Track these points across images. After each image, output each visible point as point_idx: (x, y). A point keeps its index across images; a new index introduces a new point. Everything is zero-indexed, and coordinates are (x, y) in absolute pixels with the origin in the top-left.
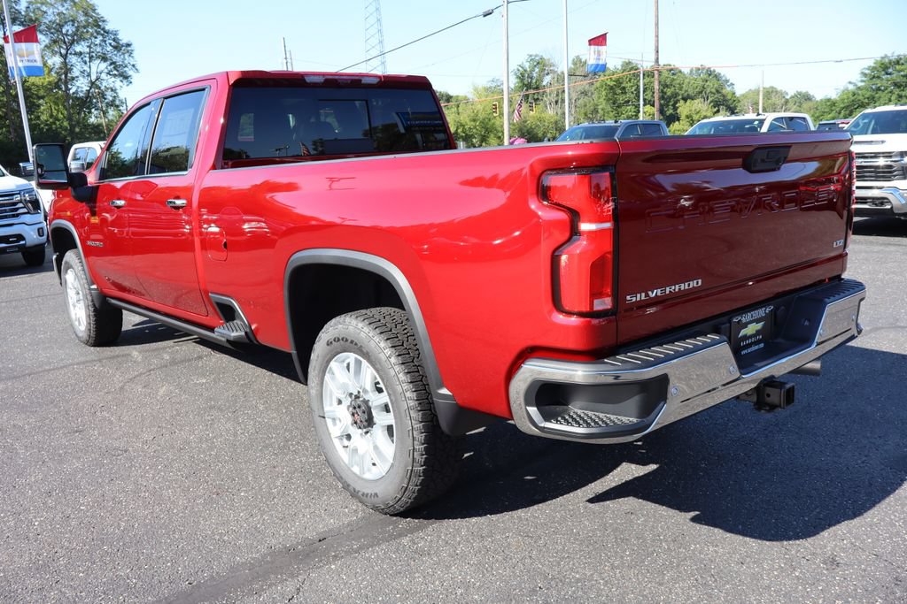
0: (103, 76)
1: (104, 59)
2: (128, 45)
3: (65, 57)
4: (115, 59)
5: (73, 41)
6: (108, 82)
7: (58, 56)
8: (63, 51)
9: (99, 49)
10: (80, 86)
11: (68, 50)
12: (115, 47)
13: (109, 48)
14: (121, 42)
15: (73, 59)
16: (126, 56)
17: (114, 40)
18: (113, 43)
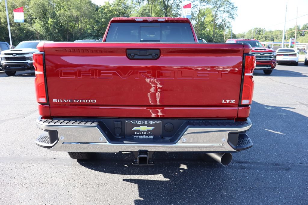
0: (227, 18)
1: (228, 12)
2: (236, 7)
3: (216, 12)
4: (231, 12)
5: (220, 7)
6: (228, 20)
7: (214, 11)
8: (216, 10)
9: (227, 9)
10: (219, 22)
11: (217, 9)
12: (232, 8)
13: (230, 9)
14: (234, 7)
15: (218, 13)
16: (235, 11)
17: (232, 6)
18: (232, 7)
